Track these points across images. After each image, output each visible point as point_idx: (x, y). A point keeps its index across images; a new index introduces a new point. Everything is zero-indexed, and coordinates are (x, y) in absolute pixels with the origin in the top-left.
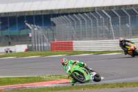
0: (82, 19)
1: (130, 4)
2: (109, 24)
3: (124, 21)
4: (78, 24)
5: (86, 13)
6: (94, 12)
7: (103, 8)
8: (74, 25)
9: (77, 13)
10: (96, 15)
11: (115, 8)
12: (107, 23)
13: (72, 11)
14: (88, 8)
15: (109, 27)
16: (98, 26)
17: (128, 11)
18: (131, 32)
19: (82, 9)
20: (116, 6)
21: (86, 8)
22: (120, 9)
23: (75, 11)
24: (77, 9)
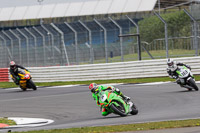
0: (22, 37)
1: (91, 13)
2: (61, 43)
3: (83, 39)
4: (16, 43)
5: (28, 27)
6: (38, 26)
7: (52, 20)
8: (10, 45)
9: (13, 28)
10: (42, 30)
11: (68, 21)
12: (58, 41)
13: (7, 25)
14: (30, 21)
15: (61, 48)
16: (45, 46)
17: (88, 24)
18: (92, 55)
19: (21, 21)
20: (71, 18)
21: (27, 21)
22: (76, 21)
23: (11, 25)
24: (14, 22)
